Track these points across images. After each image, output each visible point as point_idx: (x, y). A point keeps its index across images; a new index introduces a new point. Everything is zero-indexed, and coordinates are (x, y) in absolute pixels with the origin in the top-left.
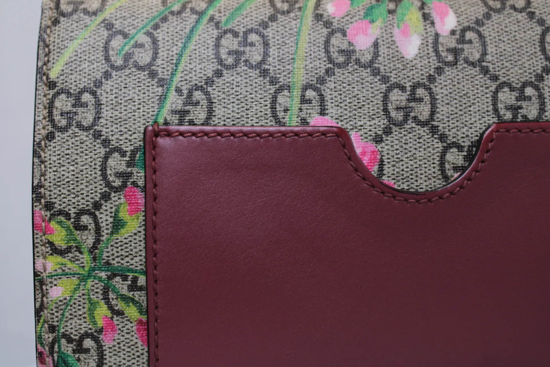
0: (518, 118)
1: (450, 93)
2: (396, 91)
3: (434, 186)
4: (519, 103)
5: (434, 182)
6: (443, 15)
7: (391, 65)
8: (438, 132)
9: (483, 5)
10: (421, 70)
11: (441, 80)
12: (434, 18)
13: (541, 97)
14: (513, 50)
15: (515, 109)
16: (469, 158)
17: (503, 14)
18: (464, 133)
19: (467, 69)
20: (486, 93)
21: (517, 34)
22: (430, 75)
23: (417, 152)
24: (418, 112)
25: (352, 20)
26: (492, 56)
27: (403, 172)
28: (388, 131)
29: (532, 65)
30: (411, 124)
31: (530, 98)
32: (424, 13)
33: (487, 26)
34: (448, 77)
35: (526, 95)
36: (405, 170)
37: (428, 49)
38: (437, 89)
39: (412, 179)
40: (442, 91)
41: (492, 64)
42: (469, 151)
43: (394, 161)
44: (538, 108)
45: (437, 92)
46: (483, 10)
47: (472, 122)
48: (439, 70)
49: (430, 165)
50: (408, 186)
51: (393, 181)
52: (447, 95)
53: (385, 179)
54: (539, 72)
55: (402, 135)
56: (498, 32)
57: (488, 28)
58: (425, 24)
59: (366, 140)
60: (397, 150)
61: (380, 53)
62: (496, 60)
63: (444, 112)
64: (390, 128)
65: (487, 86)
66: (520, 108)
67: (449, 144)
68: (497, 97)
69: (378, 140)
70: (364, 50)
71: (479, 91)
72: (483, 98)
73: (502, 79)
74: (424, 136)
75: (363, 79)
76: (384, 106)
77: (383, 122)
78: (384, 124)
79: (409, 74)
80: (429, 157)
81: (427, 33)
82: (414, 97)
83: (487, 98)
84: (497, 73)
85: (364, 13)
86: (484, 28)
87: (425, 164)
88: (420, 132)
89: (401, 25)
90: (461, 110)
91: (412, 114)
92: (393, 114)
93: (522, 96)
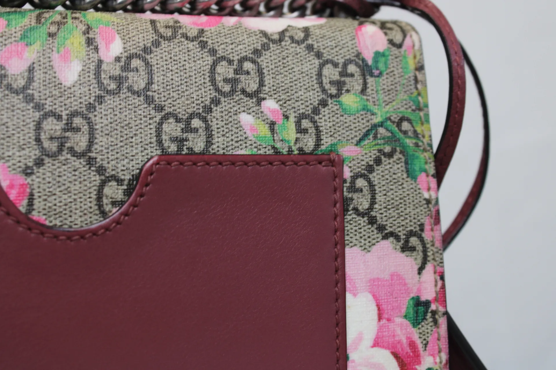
0: (183, 150)
1: (111, 123)
2: (50, 119)
3: (91, 222)
4: (185, 135)
5: (91, 218)
6: (109, 42)
7: (47, 92)
8: (96, 164)
9: (153, 32)
10: (80, 98)
11: (101, 109)
12: (99, 43)
13: (208, 128)
14: (181, 80)
15: (180, 141)
16: (128, 193)
17: (174, 42)
18: (124, 166)
19: (130, 99)
20: (150, 124)
21: (186, 63)
22: (90, 104)
23: (71, 185)
24: (74, 143)
25: (7, 42)
26: (158, 85)
27: (54, 207)
28: (39, 163)
29: (200, 96)
30: (65, 155)
31: (196, 130)
32: (88, 38)
33: (155, 53)
34: (110, 106)
35: (193, 126)
36: (58, 204)
37: (89, 76)
38: (97, 118)
39: (65, 214)
40: (102, 121)
41: (158, 94)
42: (129, 185)
43: (45, 195)
44: (205, 140)
45: (97, 122)
46: (153, 38)
47: (134, 154)
48: (100, 99)
49: (85, 200)
50: (61, 221)
51: (44, 217)
52: (107, 125)
53: (35, 215)
54: (208, 103)
55: (55, 167)
56: (166, 60)
57: (157, 56)
58: (88, 49)
59: (14, 172)
60: (49, 183)
61: (35, 79)
62: (162, 90)
63: (103, 143)
64: (42, 160)
65: (151, 116)
66: (187, 140)
67: (108, 177)
68: (162, 128)
69: (27, 172)
70: (18, 75)
71: (142, 122)
72: (146, 129)
73: (168, 110)
74: (80, 168)
75: (13, 106)
76: (36, 135)
77: (35, 153)
78: (35, 155)
79: (67, 102)
80: (86, 190)
81: (89, 59)
82: (71, 126)
83: (150, 129)
84: (163, 103)
85: (21, 35)
86: (152, 55)
87: (80, 198)
88: (76, 163)
89: (62, 50)
90: (121, 141)
91: (68, 145)
92: (46, 144)
93: (188, 128)
